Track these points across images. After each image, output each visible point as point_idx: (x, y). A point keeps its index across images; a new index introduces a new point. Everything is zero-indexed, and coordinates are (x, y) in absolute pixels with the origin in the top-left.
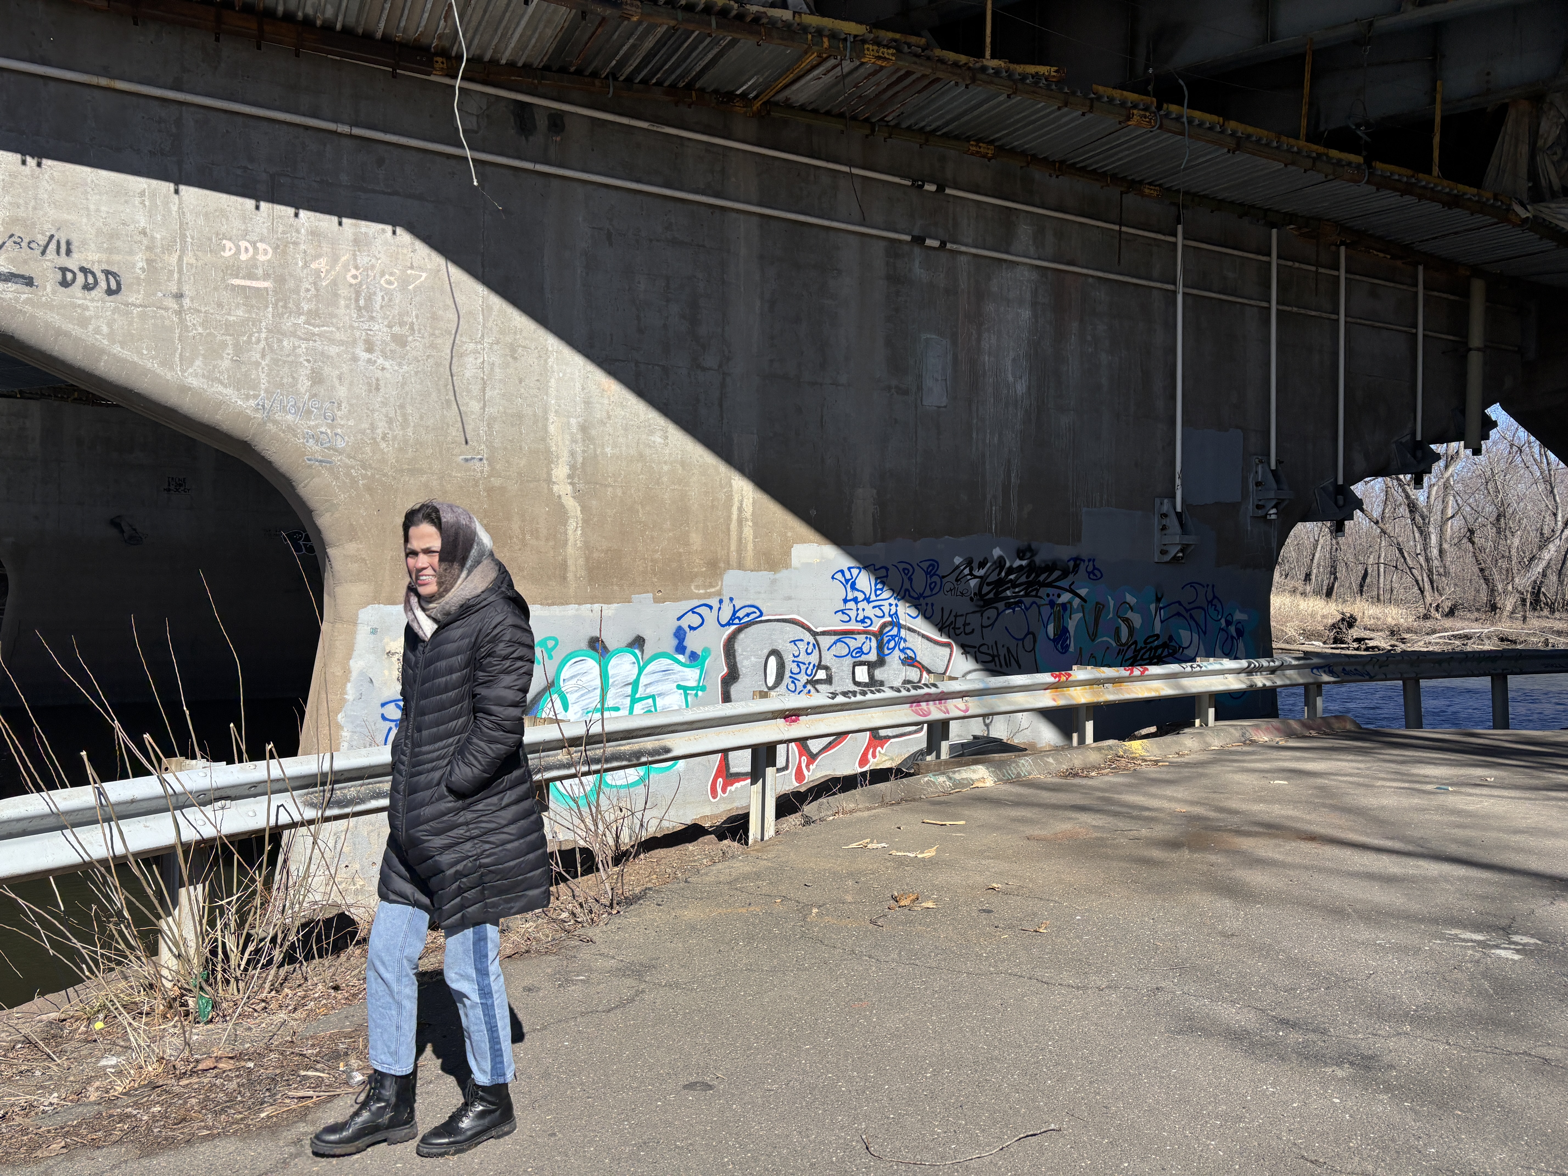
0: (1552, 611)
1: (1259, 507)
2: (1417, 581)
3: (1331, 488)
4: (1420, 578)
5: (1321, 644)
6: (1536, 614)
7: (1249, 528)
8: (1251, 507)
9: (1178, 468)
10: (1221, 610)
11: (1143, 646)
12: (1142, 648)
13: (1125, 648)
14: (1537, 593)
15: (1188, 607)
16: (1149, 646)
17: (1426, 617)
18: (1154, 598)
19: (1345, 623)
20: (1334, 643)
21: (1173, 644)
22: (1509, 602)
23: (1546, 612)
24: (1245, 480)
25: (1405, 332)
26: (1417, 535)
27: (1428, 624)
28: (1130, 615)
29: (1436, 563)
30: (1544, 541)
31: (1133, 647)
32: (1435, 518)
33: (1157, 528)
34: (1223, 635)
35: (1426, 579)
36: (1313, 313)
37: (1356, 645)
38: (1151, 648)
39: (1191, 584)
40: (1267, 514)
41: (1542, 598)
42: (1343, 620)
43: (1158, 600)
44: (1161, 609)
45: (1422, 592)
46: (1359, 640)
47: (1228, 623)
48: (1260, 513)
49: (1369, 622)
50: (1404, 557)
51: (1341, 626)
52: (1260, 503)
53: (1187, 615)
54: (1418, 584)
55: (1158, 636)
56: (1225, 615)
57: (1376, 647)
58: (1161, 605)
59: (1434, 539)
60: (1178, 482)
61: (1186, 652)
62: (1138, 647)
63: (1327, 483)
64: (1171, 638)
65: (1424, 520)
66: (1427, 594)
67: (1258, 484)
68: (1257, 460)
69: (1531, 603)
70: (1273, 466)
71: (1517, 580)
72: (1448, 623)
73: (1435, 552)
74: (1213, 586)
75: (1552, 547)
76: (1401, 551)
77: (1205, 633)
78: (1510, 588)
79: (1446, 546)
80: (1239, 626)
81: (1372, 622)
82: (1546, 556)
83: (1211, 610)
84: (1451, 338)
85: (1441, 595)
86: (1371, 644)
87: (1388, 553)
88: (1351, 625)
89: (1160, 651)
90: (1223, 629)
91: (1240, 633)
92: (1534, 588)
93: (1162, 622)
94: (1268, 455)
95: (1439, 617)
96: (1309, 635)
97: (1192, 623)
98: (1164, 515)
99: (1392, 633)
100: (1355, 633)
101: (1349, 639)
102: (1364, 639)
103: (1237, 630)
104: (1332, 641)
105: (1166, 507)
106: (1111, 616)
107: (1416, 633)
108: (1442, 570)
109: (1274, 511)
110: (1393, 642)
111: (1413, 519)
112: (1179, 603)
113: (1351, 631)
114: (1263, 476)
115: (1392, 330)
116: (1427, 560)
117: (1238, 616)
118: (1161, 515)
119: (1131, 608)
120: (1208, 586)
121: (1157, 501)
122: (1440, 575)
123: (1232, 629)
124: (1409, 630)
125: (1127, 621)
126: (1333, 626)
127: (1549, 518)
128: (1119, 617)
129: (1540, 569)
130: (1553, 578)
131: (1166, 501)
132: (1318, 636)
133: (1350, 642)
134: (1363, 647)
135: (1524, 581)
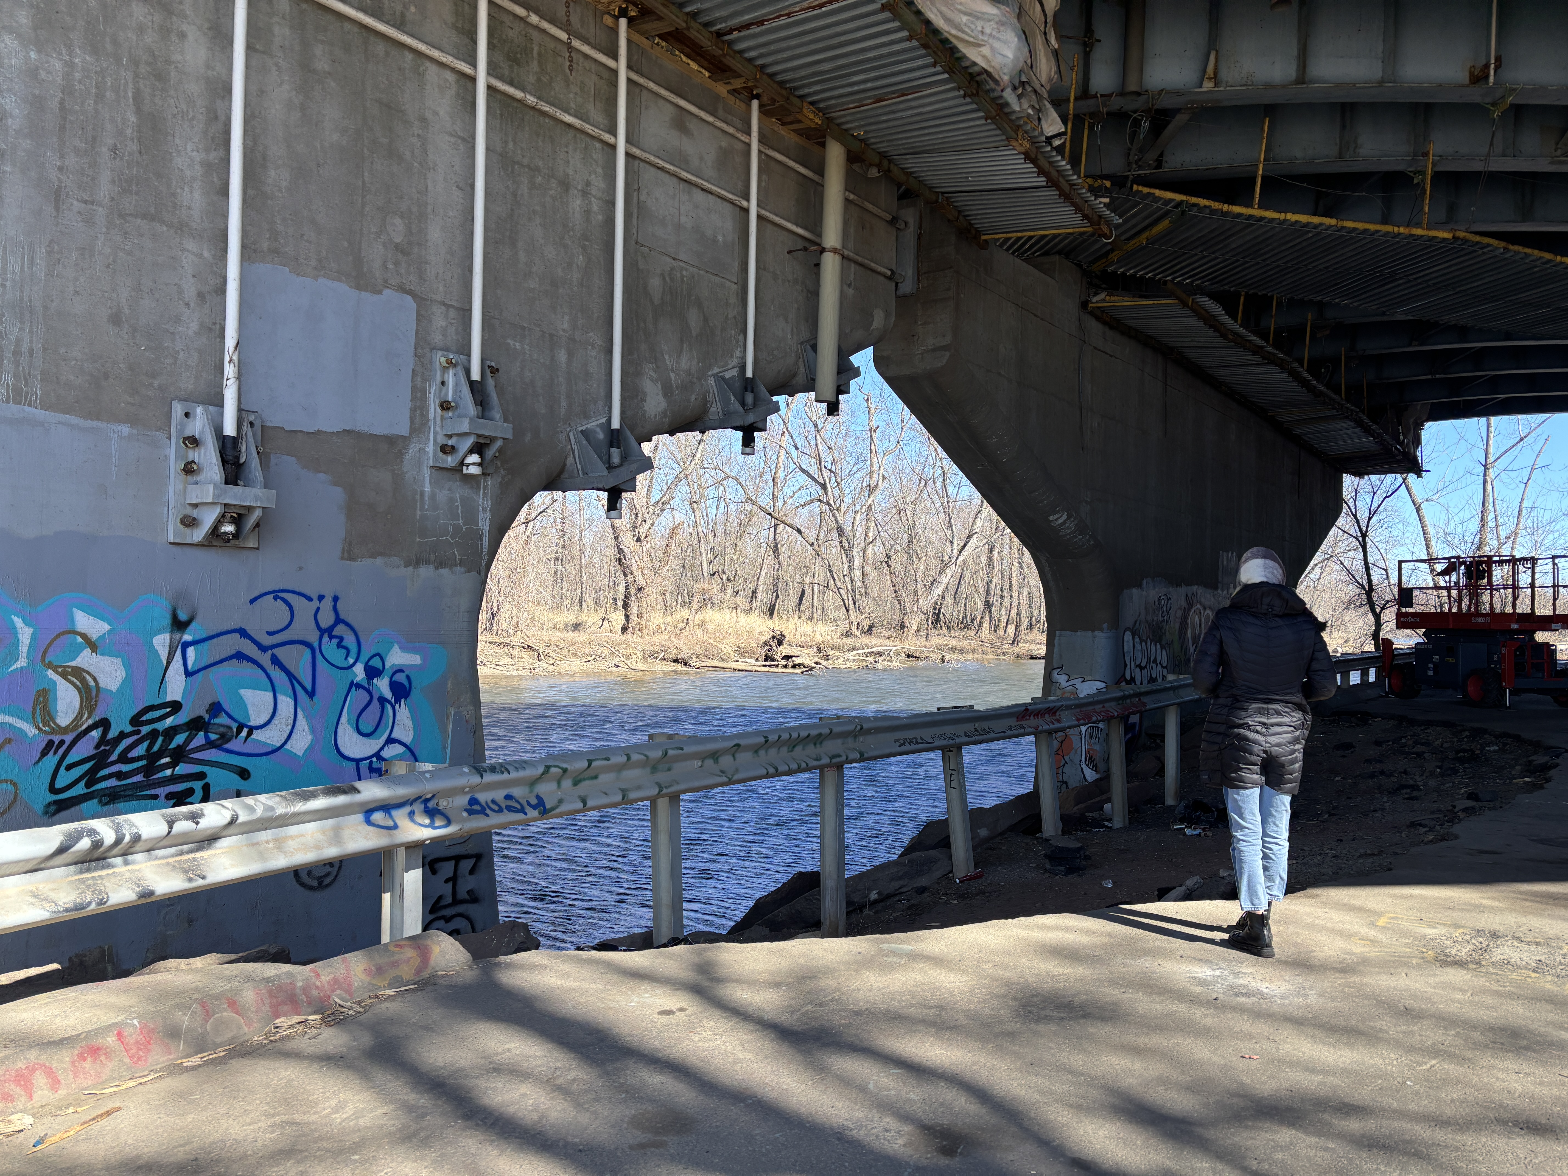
0: (949, 630)
1: (446, 449)
2: (843, 600)
3: (601, 436)
4: (846, 598)
5: (754, 662)
6: (937, 632)
7: (427, 489)
8: (430, 448)
9: (230, 342)
10: (354, 648)
11: (129, 729)
12: (122, 735)
13: (68, 739)
14: (937, 615)
15: (267, 641)
16: (145, 730)
17: (848, 634)
18: (167, 621)
19: (776, 641)
20: (766, 660)
21: (223, 720)
22: (914, 622)
23: (944, 631)
24: (419, 397)
25: (731, 202)
26: (844, 556)
27: (851, 641)
28: (86, 659)
29: (859, 584)
30: (944, 566)
31: (96, 734)
32: (858, 541)
33: (175, 467)
34: (358, 697)
35: (851, 599)
36: (568, 119)
37: (784, 662)
38: (154, 734)
39: (276, 594)
40: (462, 464)
41: (942, 618)
42: (774, 637)
43: (179, 625)
44: (186, 645)
45: (848, 611)
46: (787, 657)
47: (372, 673)
48: (450, 461)
49: (801, 640)
50: (833, 577)
51: (772, 643)
52: (450, 443)
53: (265, 659)
54: (844, 603)
55: (176, 707)
56: (364, 657)
57: (802, 664)
58: (187, 637)
59: (857, 562)
60: (230, 371)
61: (257, 735)
62: (112, 734)
63: (594, 424)
64: (216, 708)
65: (849, 543)
66: (851, 612)
67: (445, 406)
68: (443, 360)
69: (932, 623)
70: (476, 376)
71: (921, 601)
72: (866, 640)
73: (858, 574)
74: (336, 599)
75: (949, 572)
76: (831, 571)
77: (311, 694)
78: (915, 609)
79: (868, 569)
80: (401, 678)
81: (803, 639)
82: (944, 580)
83: (330, 648)
84: (800, 231)
85: (862, 613)
86: (797, 661)
87: (821, 574)
88: (780, 643)
89: (180, 739)
90: (358, 686)
91: (401, 691)
92: (935, 609)
93: (188, 674)
94: (466, 352)
95: (859, 635)
96: (743, 652)
97: (277, 674)
98: (193, 441)
99: (819, 650)
100: (784, 650)
101: (778, 657)
102: (791, 657)
103: (395, 686)
104: (763, 659)
105: (199, 425)
106: (22, 663)
107: (839, 649)
108: (863, 591)
109: (474, 458)
110: (817, 660)
111: (841, 542)
112: (243, 633)
113: (781, 648)
114: (455, 391)
115: (711, 193)
116: (852, 581)
117: (397, 658)
118: (185, 439)
119: (93, 646)
120: (321, 598)
121: (178, 409)
122: (861, 595)
123: (382, 685)
124: (833, 647)
125: (76, 675)
126: (765, 643)
127: (948, 548)
128: (49, 666)
129: (939, 591)
130: (949, 600)
131: (199, 410)
132: (750, 653)
133: (779, 659)
134: (791, 664)
135: (926, 603)
